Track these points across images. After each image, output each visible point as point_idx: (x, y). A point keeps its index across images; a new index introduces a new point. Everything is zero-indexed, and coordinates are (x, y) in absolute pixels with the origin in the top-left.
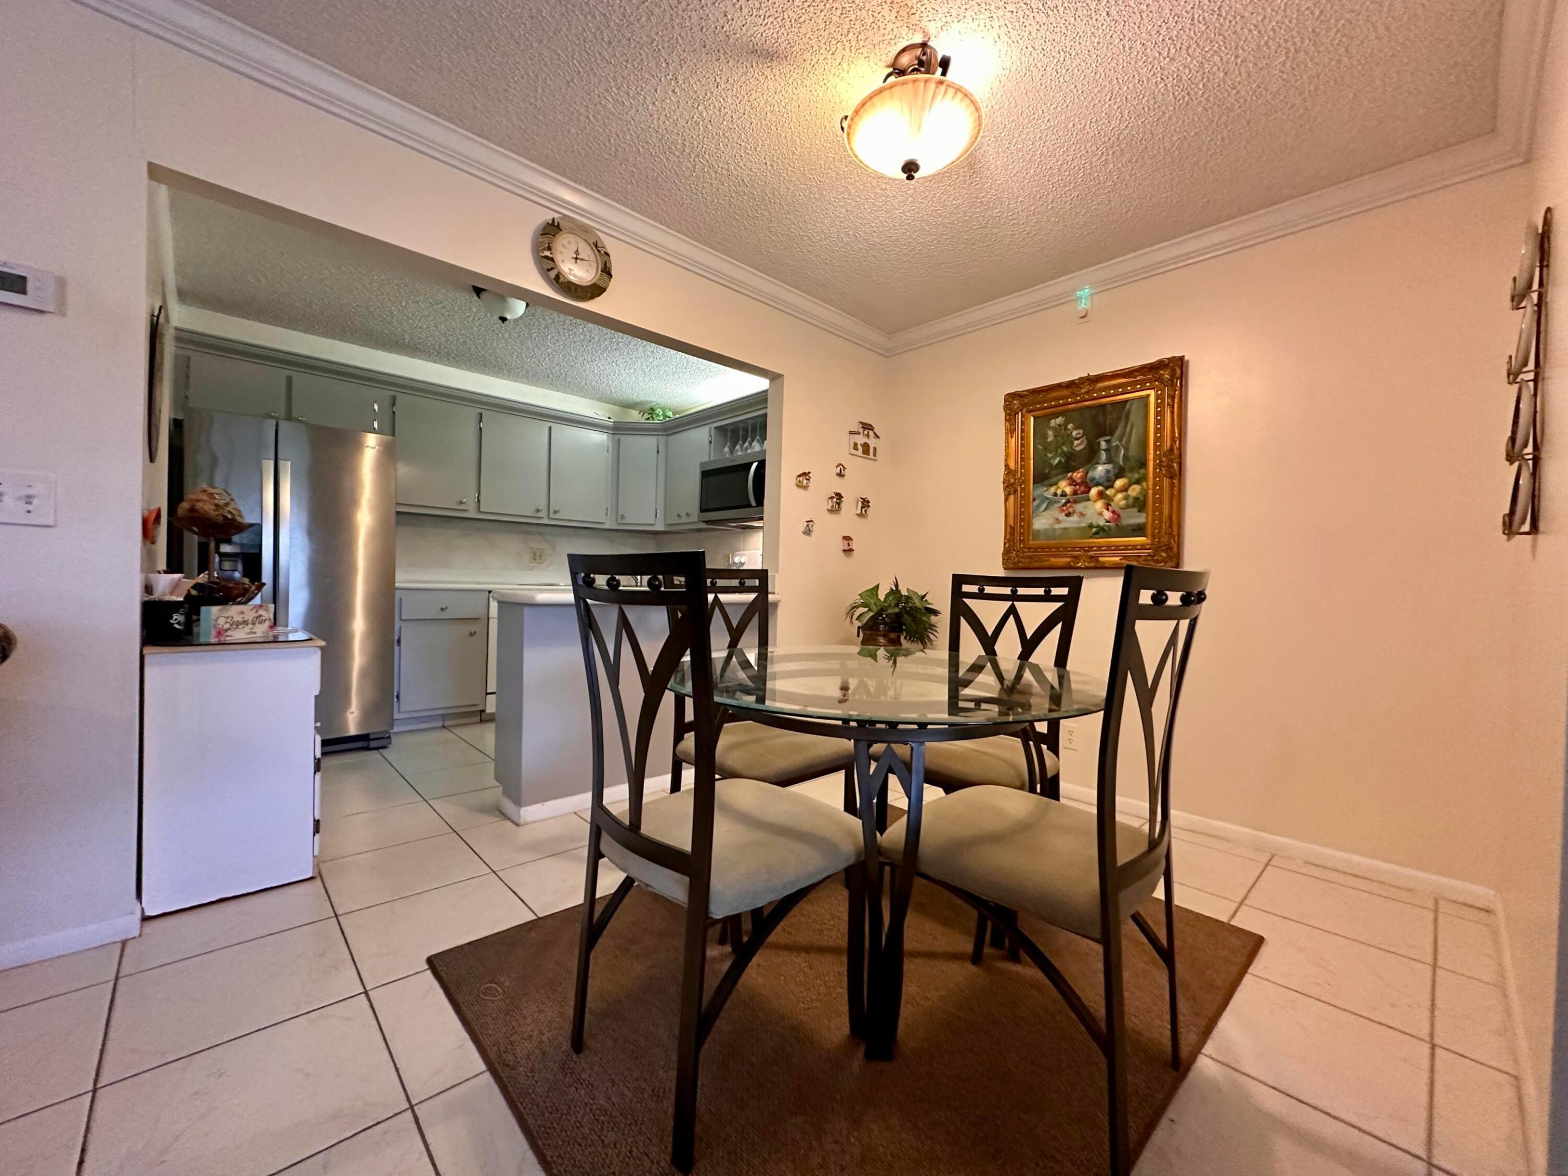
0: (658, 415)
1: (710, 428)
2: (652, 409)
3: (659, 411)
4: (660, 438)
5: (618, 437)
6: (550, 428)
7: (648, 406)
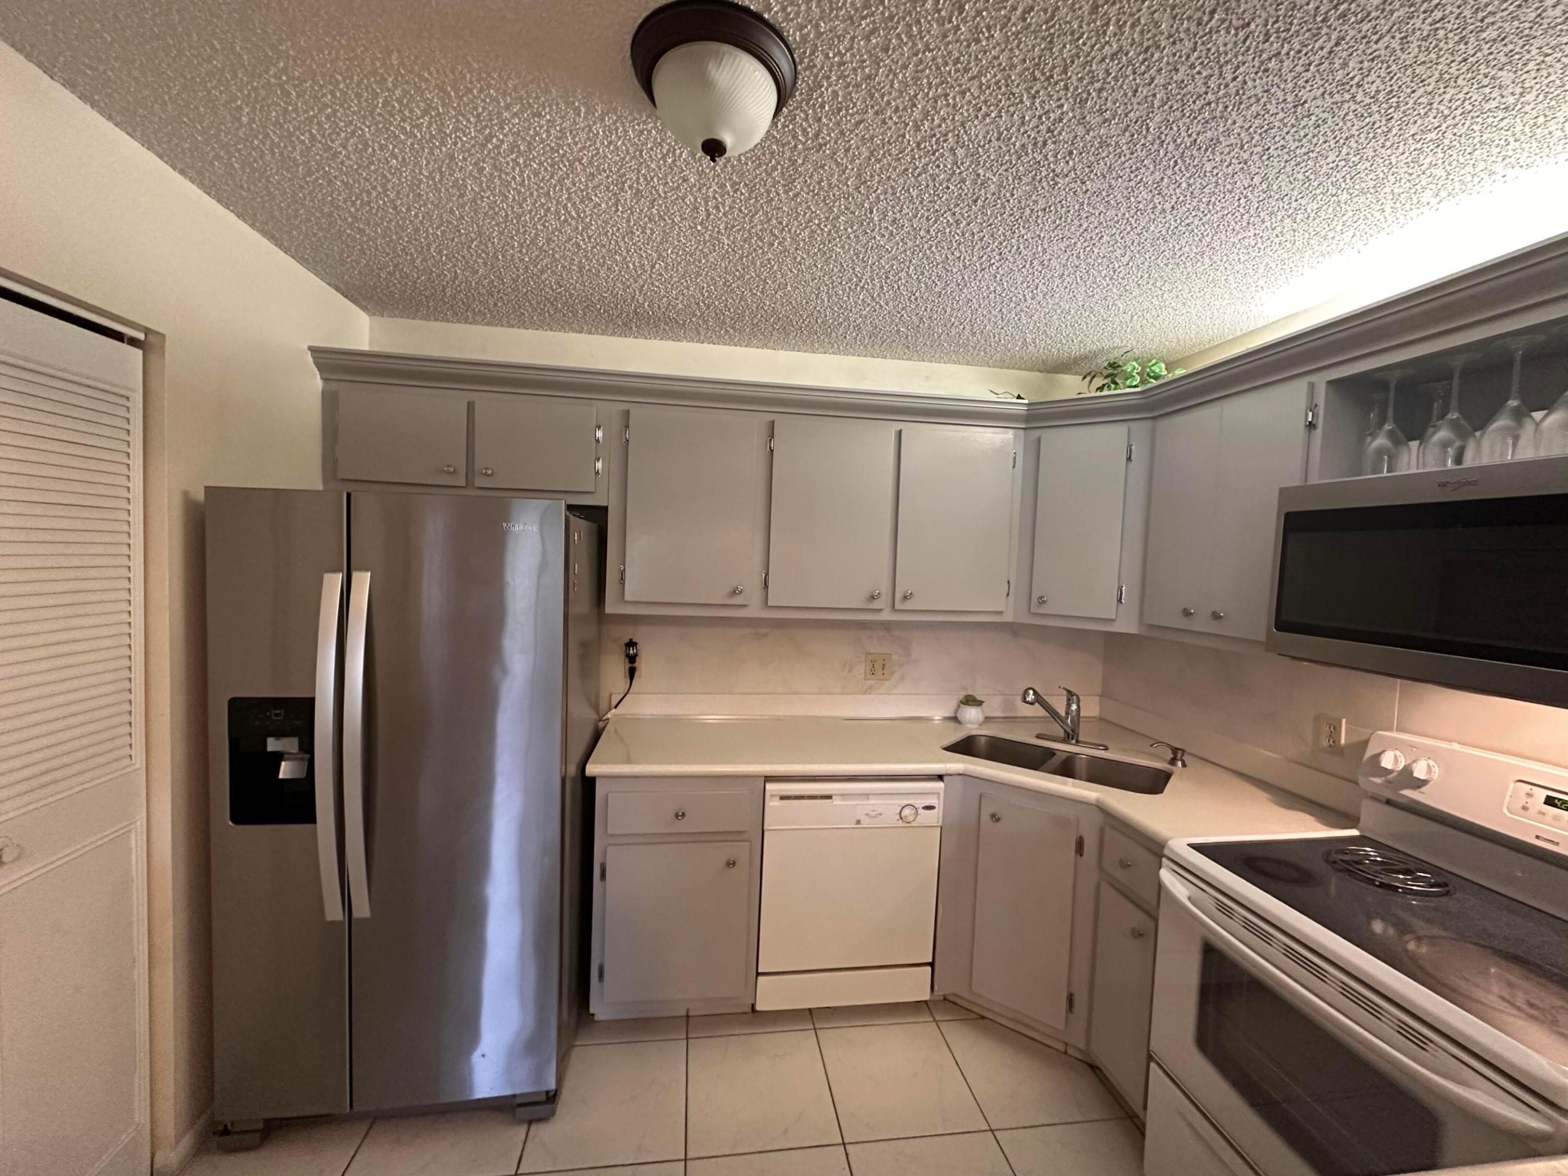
0: (1130, 376)
1: (1312, 386)
2: (1113, 365)
3: (1132, 367)
4: (1135, 425)
5: (1035, 434)
6: (900, 433)
7: (1103, 362)
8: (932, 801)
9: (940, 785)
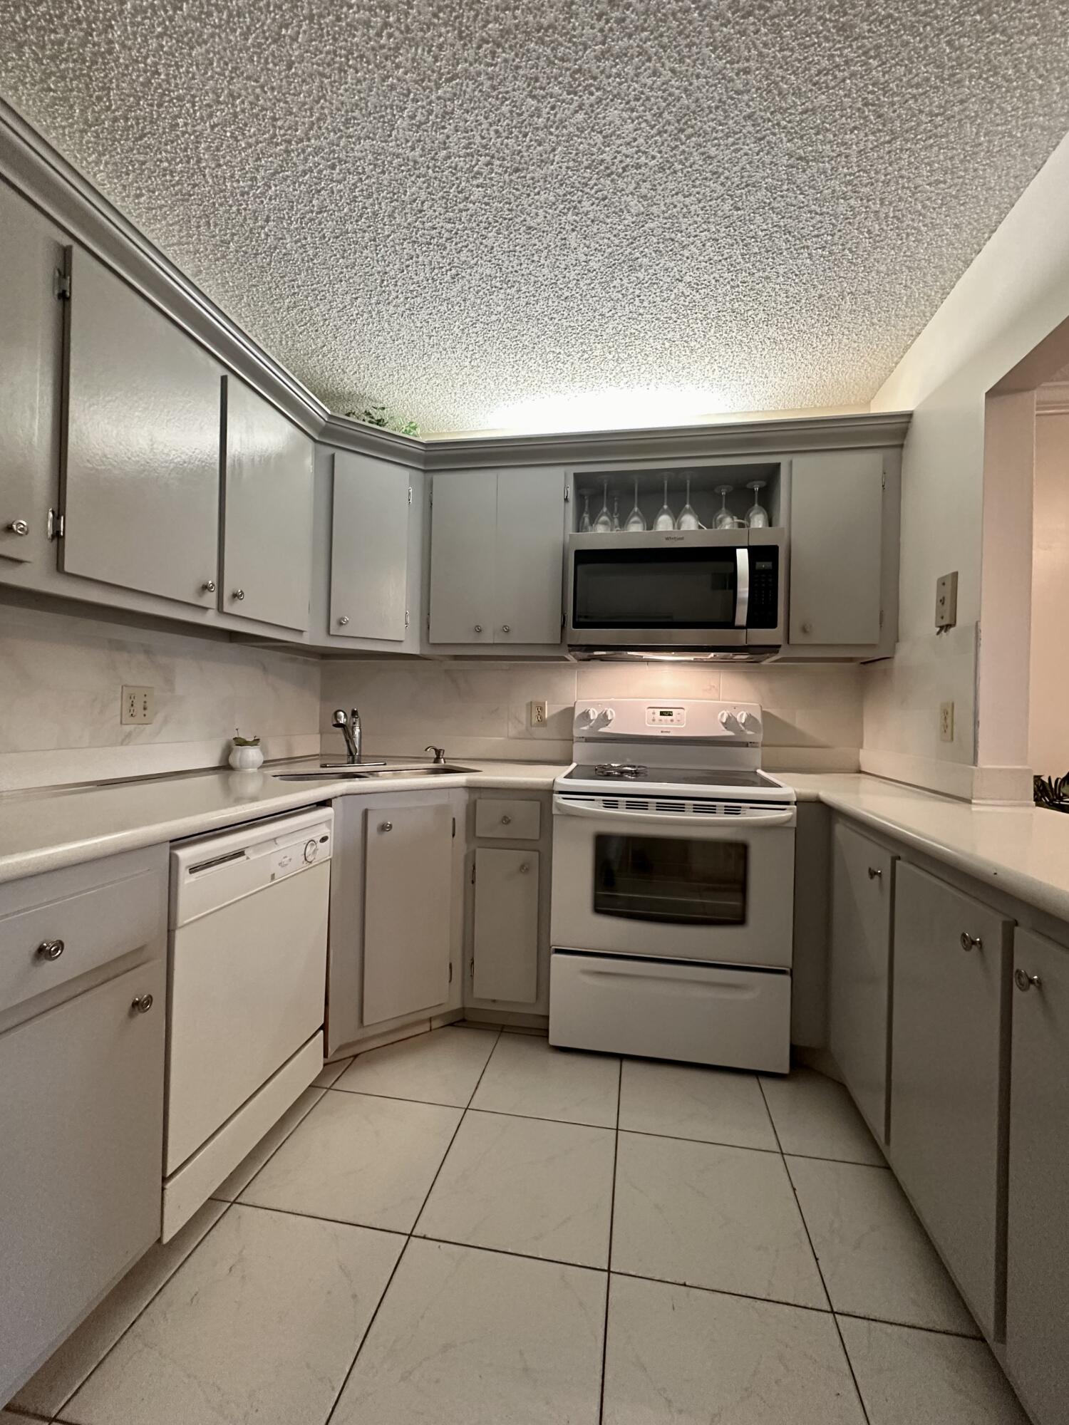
1: (566, 473)
8: (324, 831)
9: (327, 811)
